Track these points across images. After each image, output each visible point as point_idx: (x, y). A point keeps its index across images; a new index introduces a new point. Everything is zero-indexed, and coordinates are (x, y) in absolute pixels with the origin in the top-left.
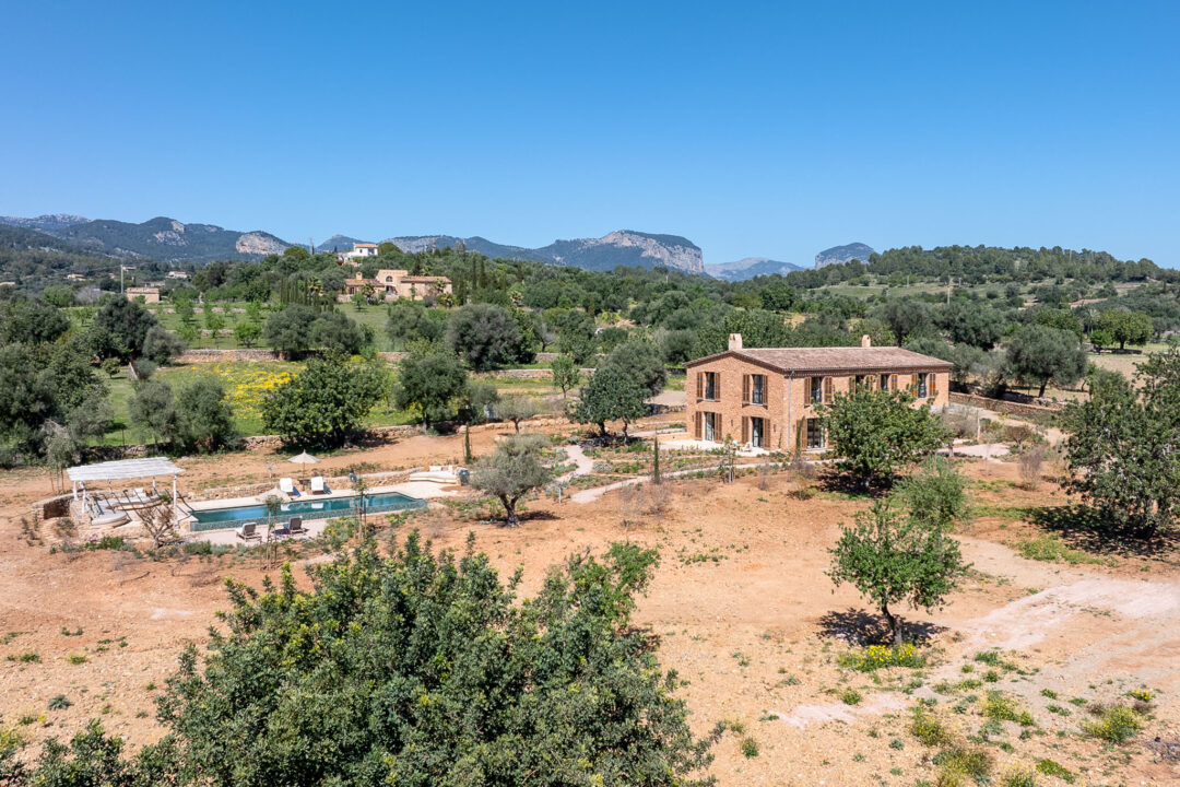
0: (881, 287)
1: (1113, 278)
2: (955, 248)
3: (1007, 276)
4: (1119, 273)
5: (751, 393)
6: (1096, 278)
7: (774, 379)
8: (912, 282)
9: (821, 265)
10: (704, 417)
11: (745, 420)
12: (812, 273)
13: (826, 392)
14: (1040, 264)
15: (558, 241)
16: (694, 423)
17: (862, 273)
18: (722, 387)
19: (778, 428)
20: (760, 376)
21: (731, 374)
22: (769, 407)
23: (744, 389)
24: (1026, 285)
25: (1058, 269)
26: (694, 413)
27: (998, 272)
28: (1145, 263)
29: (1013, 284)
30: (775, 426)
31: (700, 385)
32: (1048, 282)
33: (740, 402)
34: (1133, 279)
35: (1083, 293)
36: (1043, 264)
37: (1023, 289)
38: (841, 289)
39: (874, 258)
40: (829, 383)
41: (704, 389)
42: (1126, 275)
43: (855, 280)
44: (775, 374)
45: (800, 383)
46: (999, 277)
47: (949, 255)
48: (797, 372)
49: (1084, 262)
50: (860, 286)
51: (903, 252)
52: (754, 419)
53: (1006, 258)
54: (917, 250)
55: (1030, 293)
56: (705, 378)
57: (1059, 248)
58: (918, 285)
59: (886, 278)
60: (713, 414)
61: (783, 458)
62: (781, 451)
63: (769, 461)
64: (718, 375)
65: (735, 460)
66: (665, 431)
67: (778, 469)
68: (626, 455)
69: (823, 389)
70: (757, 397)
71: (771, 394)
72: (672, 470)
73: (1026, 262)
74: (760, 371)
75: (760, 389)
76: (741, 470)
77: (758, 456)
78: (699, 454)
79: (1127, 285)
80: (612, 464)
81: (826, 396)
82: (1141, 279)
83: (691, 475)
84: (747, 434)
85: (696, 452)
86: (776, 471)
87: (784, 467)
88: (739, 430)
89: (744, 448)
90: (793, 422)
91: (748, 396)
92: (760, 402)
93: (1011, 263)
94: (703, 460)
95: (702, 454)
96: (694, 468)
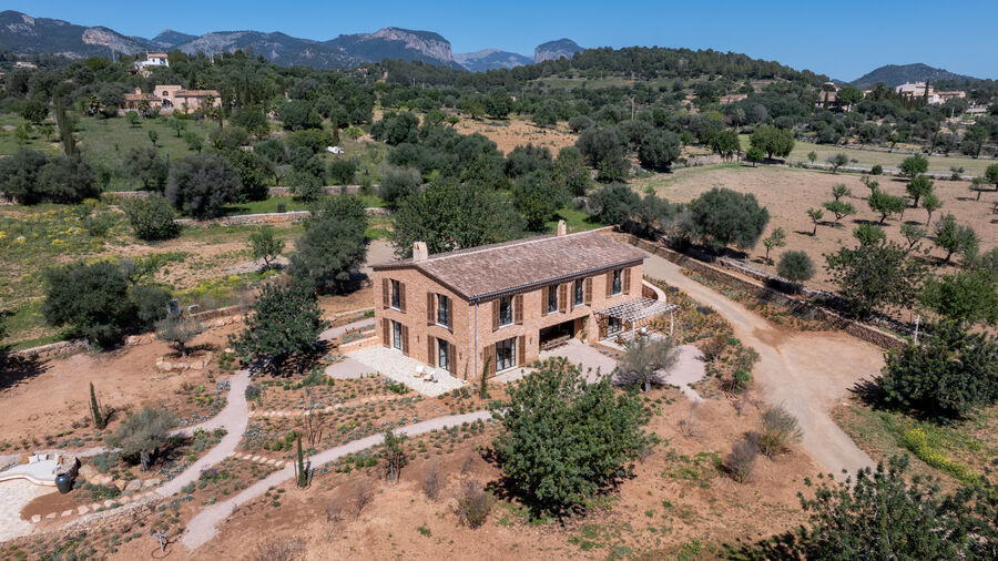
0: (582, 80)
1: (751, 76)
2: (636, 49)
3: (673, 72)
4: (754, 71)
5: (436, 312)
6: (738, 76)
7: (458, 303)
8: (604, 76)
10: (391, 325)
11: (430, 339)
12: (530, 68)
13: (516, 310)
15: (341, 36)
16: (382, 329)
17: (568, 68)
18: (407, 300)
19: (464, 357)
20: (445, 297)
21: (416, 287)
22: (455, 333)
23: (429, 307)
24: (687, 80)
25: (710, 67)
26: (382, 318)
27: (667, 68)
28: (773, 64)
29: (678, 79)
30: (460, 354)
31: (385, 292)
32: (703, 79)
33: (425, 320)
34: (765, 77)
35: (729, 89)
36: (699, 63)
37: (686, 84)
38: (552, 81)
39: (576, 56)
40: (520, 300)
41: (390, 297)
42: (760, 73)
43: (563, 73)
44: (460, 299)
45: (487, 309)
46: (667, 72)
47: (631, 54)
48: (483, 297)
49: (729, 62)
50: (566, 79)
51: (598, 52)
52: (440, 340)
53: (673, 58)
54: (608, 50)
55: (690, 87)
56: (390, 285)
57: (711, 50)
58: (608, 78)
59: (586, 72)
60: (400, 324)
61: (467, 402)
62: (467, 384)
63: (450, 411)
64: (403, 285)
65: (413, 408)
66: (357, 325)
67: (455, 436)
68: (294, 396)
69: (513, 307)
70: (443, 318)
71: (455, 319)
72: (333, 441)
73: (687, 61)
74: (445, 292)
75: (443, 310)
76: (413, 443)
77: (440, 397)
78: (376, 392)
79: (760, 82)
80: (269, 424)
81: (517, 315)
82: (770, 77)
83: (350, 459)
84: (433, 354)
85: (374, 387)
86: (453, 441)
87: (464, 430)
88: (426, 349)
89: (428, 377)
90: (480, 349)
91: (433, 315)
92: (446, 322)
93: (676, 62)
94: (377, 410)
95: (381, 390)
96: (359, 437)
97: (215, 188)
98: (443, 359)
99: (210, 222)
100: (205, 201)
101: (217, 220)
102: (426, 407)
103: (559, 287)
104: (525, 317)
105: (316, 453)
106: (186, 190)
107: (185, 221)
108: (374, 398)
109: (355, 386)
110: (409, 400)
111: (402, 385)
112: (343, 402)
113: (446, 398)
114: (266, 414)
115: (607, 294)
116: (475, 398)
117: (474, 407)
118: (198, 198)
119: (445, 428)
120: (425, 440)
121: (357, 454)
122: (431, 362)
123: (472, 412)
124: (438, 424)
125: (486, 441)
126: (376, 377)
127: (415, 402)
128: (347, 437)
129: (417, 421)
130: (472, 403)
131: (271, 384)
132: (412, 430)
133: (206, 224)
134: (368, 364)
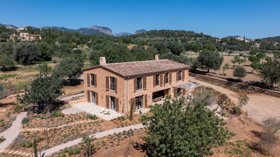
0: (149, 38)
1: (196, 36)
2: (163, 30)
3: (174, 36)
4: (197, 35)
5: (110, 85)
6: (192, 36)
7: (119, 80)
8: (155, 37)
9: (136, 34)
10: (91, 93)
11: (107, 97)
12: (134, 35)
13: (144, 84)
14: (181, 34)
15: (81, 28)
16: (87, 95)
17: (145, 35)
18: (97, 81)
19: (122, 103)
20: (113, 78)
21: (101, 75)
22: (118, 93)
23: (106, 83)
25: (184, 34)
26: (87, 91)
27: (172, 35)
28: (202, 33)
29: (176, 38)
30: (120, 102)
31: (88, 79)
32: (183, 37)
33: (105, 89)
34: (199, 37)
35: (190, 40)
38: (141, 39)
39: (147, 32)
40: (145, 80)
41: (90, 81)
42: (198, 36)
43: (144, 37)
44: (120, 78)
45: (132, 82)
47: (162, 31)
48: (130, 77)
49: (189, 33)
50: (144, 38)
51: (153, 31)
52: (111, 97)
54: (156, 30)
55: (179, 39)
56: (90, 76)
59: (150, 36)
60: (94, 92)
61: (124, 122)
62: (123, 115)
63: (117, 126)
64: (96, 75)
65: (99, 125)
66: (77, 95)
67: (120, 137)
68: (44, 122)
69: (142, 82)
70: (112, 87)
71: (118, 86)
72: (59, 142)
73: (178, 33)
74: (113, 75)
75: (113, 84)
76: (99, 141)
77: (112, 120)
78: (83, 119)
79: (199, 38)
80: (29, 134)
81: (144, 86)
82: (201, 37)
83: (66, 151)
84: (109, 103)
85: (82, 117)
86: (119, 140)
87: (124, 134)
88: (105, 101)
89: (106, 112)
90: (129, 100)
91: (108, 86)
92: (114, 89)
93: (175, 33)
94: (82, 126)
95: (85, 118)
96: (72, 139)
97: (31, 54)
98: (113, 106)
99: (29, 66)
100: (27, 58)
101: (31, 66)
102: (105, 125)
103: (160, 76)
104: (147, 87)
105: (49, 148)
106: (20, 54)
107: (19, 66)
108: (81, 122)
109: (74, 117)
110: (98, 122)
111: (95, 116)
112: (67, 124)
113: (115, 121)
114: (29, 130)
115: (177, 80)
116: (128, 120)
117: (128, 124)
118: (24, 57)
119: (115, 133)
120: (105, 140)
121: (70, 148)
122: (108, 107)
123: (127, 126)
124: (111, 132)
125: (135, 139)
126: (83, 113)
127: (100, 123)
128: (66, 139)
129: (101, 131)
130: (127, 122)
131: (36, 117)
132: (98, 135)
133: (27, 67)
134: (81, 109)
